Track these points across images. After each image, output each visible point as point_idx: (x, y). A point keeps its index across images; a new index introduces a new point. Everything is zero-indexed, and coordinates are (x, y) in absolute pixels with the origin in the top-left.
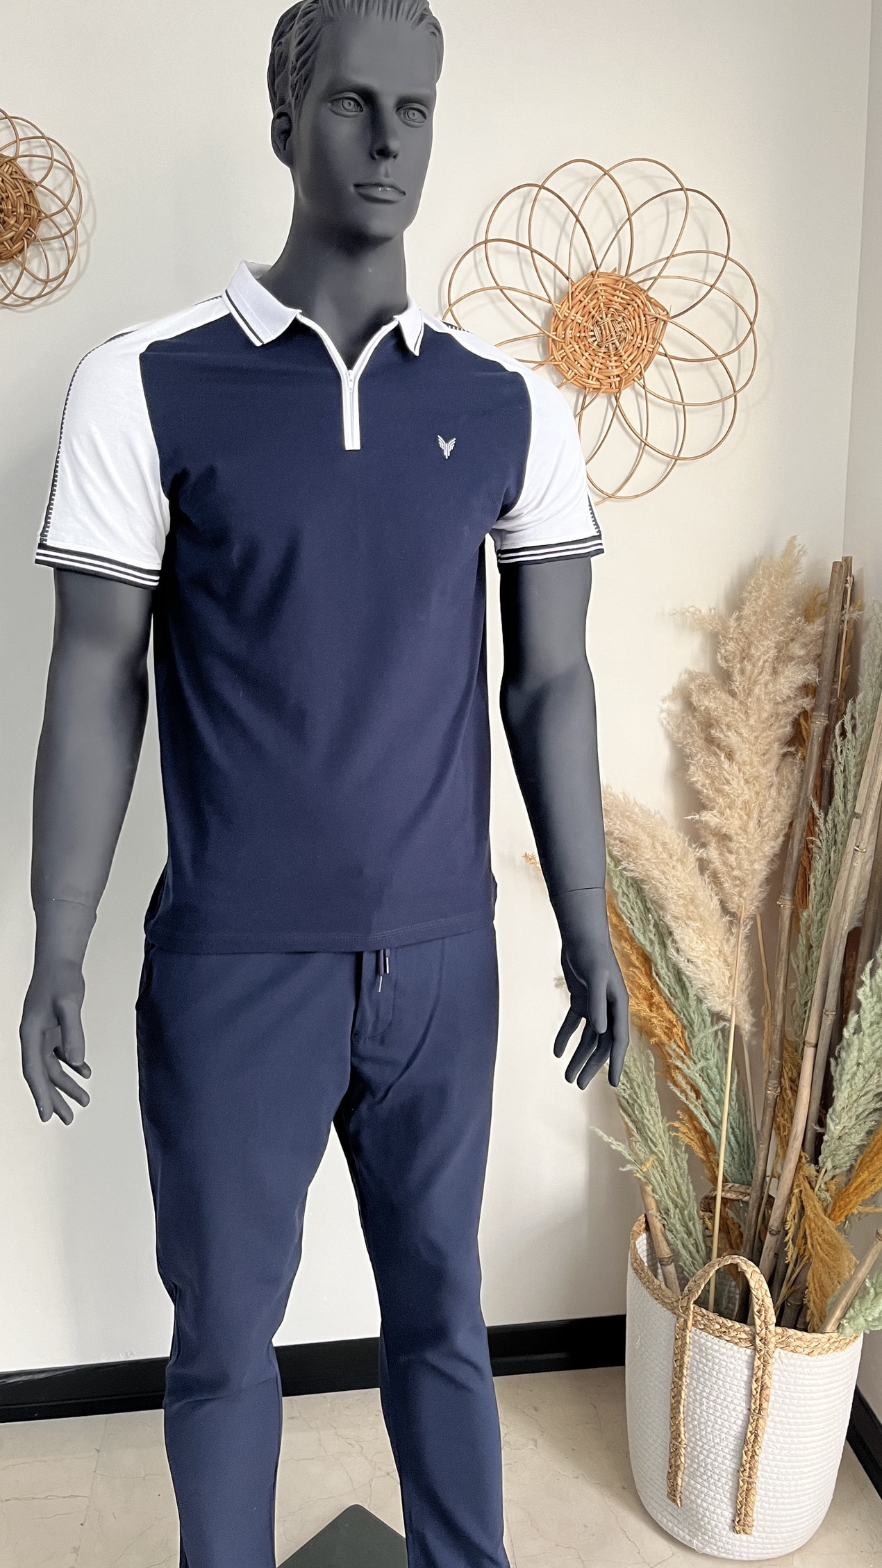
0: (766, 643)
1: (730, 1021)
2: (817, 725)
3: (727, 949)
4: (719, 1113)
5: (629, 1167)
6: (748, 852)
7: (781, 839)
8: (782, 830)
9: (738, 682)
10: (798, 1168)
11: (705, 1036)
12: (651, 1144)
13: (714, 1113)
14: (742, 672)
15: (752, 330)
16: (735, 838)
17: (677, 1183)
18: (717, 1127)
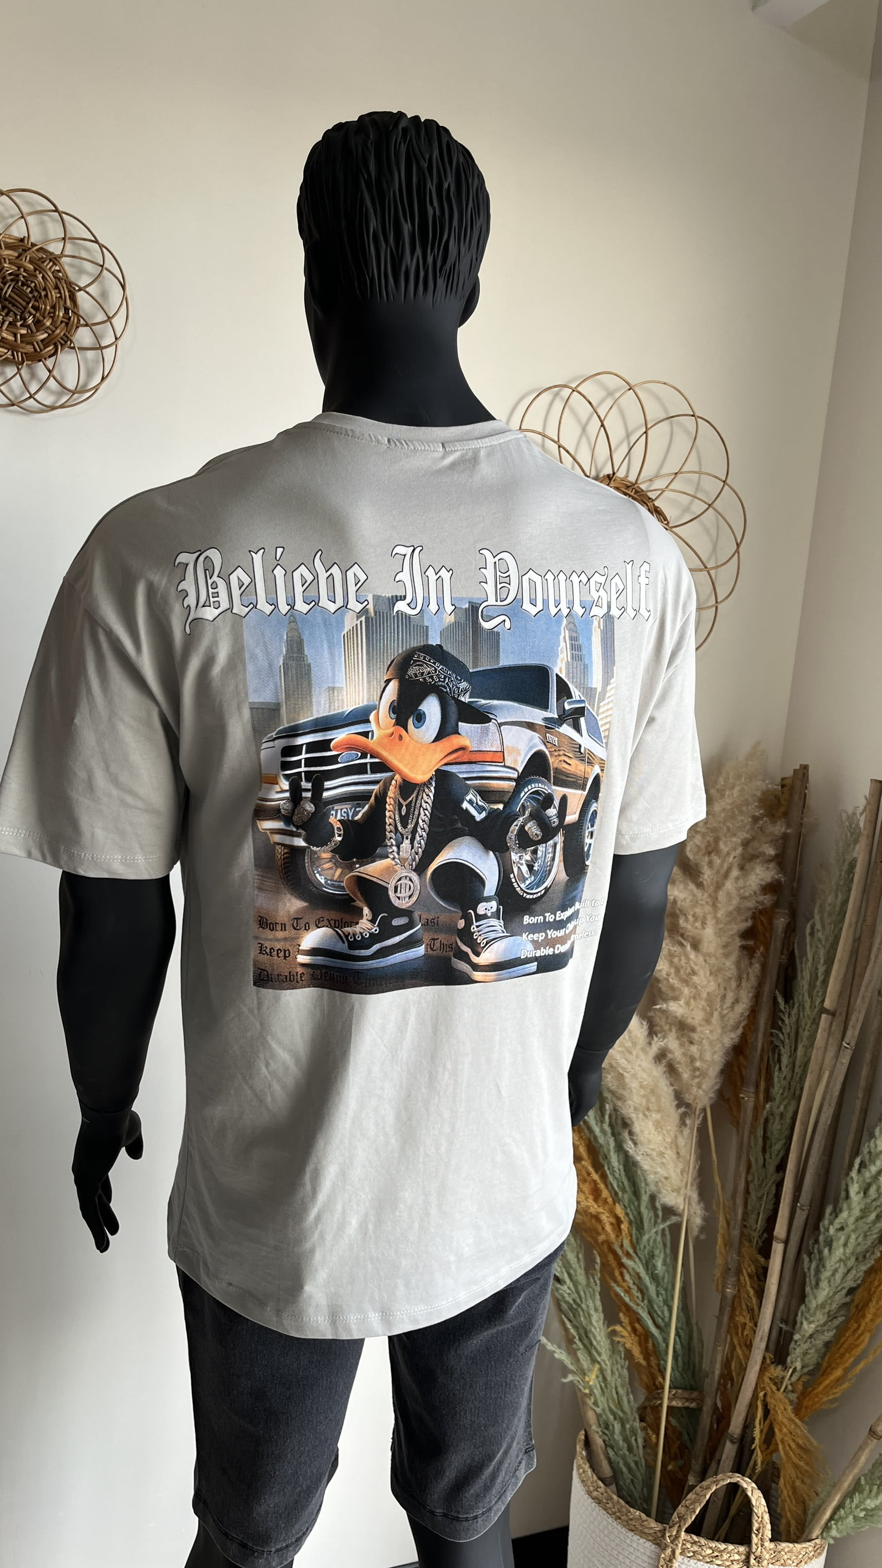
0: (734, 839)
1: (681, 1215)
2: (781, 922)
3: (681, 1142)
4: (667, 1314)
5: (570, 1378)
6: (711, 1043)
7: (740, 1031)
8: (740, 1022)
9: (707, 875)
10: (763, 1370)
11: (653, 1233)
12: (595, 1354)
13: (660, 1313)
14: (710, 864)
15: (737, 551)
16: (699, 1029)
17: (617, 1393)
18: (664, 1329)
